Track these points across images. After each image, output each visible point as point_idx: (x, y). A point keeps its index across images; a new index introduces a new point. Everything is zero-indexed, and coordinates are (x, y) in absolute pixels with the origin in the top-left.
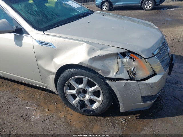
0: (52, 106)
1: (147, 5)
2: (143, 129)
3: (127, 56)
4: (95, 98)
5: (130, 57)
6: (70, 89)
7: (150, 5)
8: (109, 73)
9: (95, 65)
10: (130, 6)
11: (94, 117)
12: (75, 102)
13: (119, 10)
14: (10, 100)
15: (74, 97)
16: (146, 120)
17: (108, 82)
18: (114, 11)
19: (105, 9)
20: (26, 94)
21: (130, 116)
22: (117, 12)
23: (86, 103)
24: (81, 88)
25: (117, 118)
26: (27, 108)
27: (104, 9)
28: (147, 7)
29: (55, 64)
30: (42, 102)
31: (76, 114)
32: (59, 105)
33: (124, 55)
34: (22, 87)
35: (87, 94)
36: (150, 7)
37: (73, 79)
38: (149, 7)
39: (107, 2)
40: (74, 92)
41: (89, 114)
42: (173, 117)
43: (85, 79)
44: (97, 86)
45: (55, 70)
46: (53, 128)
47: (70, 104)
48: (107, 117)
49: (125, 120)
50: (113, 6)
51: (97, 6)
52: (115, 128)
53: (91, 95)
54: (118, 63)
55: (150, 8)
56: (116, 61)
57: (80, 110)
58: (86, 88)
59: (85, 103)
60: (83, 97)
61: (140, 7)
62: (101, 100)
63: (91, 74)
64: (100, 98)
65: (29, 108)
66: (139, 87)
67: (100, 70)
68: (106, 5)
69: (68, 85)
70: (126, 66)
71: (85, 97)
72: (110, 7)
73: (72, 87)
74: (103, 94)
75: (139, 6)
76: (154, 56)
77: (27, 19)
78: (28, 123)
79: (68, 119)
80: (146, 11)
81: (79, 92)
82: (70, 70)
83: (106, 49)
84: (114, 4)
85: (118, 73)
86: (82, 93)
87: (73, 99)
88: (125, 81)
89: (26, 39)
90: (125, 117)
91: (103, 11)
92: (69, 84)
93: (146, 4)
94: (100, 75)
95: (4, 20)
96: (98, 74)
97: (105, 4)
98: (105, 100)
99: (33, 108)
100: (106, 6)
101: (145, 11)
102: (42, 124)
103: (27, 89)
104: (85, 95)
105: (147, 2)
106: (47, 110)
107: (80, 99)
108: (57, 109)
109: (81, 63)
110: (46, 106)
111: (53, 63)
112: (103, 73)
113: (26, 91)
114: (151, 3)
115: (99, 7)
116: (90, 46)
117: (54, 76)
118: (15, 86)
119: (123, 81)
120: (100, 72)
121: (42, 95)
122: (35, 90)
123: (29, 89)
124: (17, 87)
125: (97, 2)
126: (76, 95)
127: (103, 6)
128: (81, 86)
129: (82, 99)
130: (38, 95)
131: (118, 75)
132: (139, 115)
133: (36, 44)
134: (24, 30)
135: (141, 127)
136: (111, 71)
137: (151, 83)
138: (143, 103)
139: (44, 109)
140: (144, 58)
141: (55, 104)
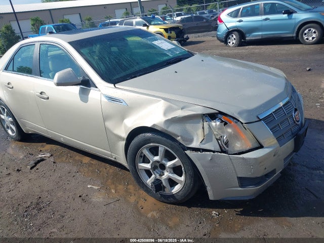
0: (120, 187)
1: (307, 36)
2: (242, 229)
3: (217, 119)
4: (175, 177)
5: (221, 120)
6: (144, 162)
7: (314, 36)
8: (191, 141)
9: (173, 129)
10: (277, 37)
11: (175, 206)
12: (149, 181)
13: (257, 45)
14: (69, 174)
15: (149, 173)
16: (251, 217)
17: (188, 152)
18: (247, 47)
19: (233, 43)
20: (90, 168)
21: (228, 210)
22: (252, 48)
23: (164, 183)
24: (158, 162)
25: (208, 210)
26: (89, 186)
27: (231, 43)
28: (307, 39)
29: (126, 126)
30: (109, 181)
31: (151, 200)
32: (131, 187)
33: (212, 116)
34: (86, 160)
35: (165, 171)
36: (313, 38)
37: (147, 148)
38: (311, 38)
39: (236, 32)
40: (148, 166)
41: (168, 200)
42: (295, 218)
43: (161, 149)
44: (177, 160)
45: (124, 135)
46: (117, 214)
47: (143, 183)
48: (193, 208)
49: (219, 214)
50: (247, 39)
51: (218, 39)
52: (200, 223)
53: (170, 173)
54: (203, 128)
55: (314, 40)
56: (201, 125)
57: (155, 192)
58: (164, 162)
59: (162, 183)
60: (161, 175)
61: (295, 38)
62: (183, 180)
63: (169, 141)
64: (182, 178)
65: (91, 186)
66: (232, 163)
67: (179, 136)
68: (234, 37)
69: (141, 156)
70: (215, 133)
71: (163, 175)
72: (240, 40)
73: (145, 160)
74: (185, 172)
75: (293, 37)
76: (260, 120)
77: (97, 67)
78: (87, 205)
79: (139, 205)
80: (307, 46)
81: (154, 167)
82: (143, 134)
83: (190, 109)
84: (248, 35)
85: (203, 142)
86: (159, 169)
87: (147, 176)
88: (212, 153)
89: (93, 94)
90: (220, 210)
91: (230, 46)
92: (143, 155)
93: (305, 34)
94: (180, 144)
95: (69, 69)
96: (177, 141)
97: (232, 36)
98: (189, 181)
99: (96, 188)
100: (235, 39)
101: (304, 46)
102: (104, 208)
103: (92, 162)
104: (163, 173)
105: (307, 30)
106: (113, 191)
107: (156, 177)
108: (127, 191)
109: (154, 125)
110: (113, 186)
111: (123, 125)
112: (183, 141)
113: (90, 165)
114: (315, 32)
115: (222, 41)
116: (168, 104)
117: (124, 143)
118: (78, 157)
119: (208, 153)
120: (179, 138)
121: (111, 171)
122: (103, 164)
123: (95, 162)
124: (80, 158)
125: (218, 33)
126: (151, 171)
127: (229, 38)
128: (157, 158)
129: (158, 177)
130: (105, 171)
131: (204, 144)
132: (242, 209)
133: (104, 100)
134: (92, 81)
135: (240, 227)
136: (195, 139)
137: (250, 159)
138: (241, 189)
139: (110, 189)
140: (242, 123)
141: (125, 184)
